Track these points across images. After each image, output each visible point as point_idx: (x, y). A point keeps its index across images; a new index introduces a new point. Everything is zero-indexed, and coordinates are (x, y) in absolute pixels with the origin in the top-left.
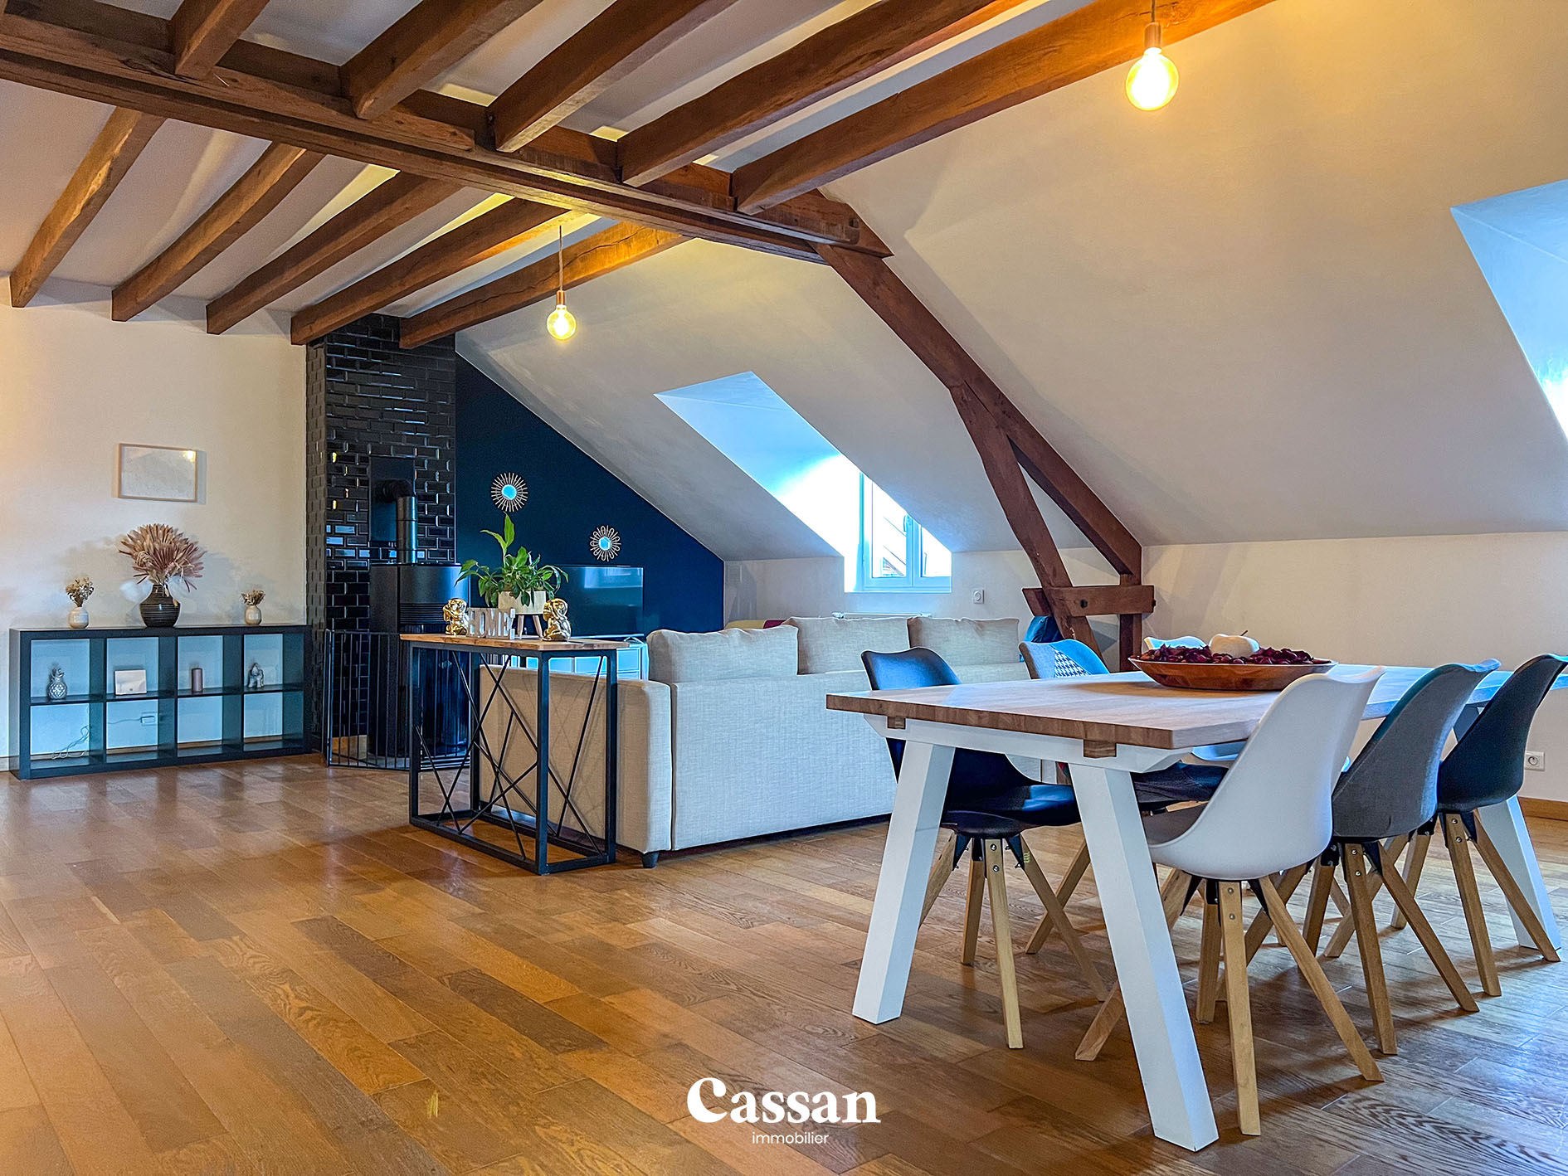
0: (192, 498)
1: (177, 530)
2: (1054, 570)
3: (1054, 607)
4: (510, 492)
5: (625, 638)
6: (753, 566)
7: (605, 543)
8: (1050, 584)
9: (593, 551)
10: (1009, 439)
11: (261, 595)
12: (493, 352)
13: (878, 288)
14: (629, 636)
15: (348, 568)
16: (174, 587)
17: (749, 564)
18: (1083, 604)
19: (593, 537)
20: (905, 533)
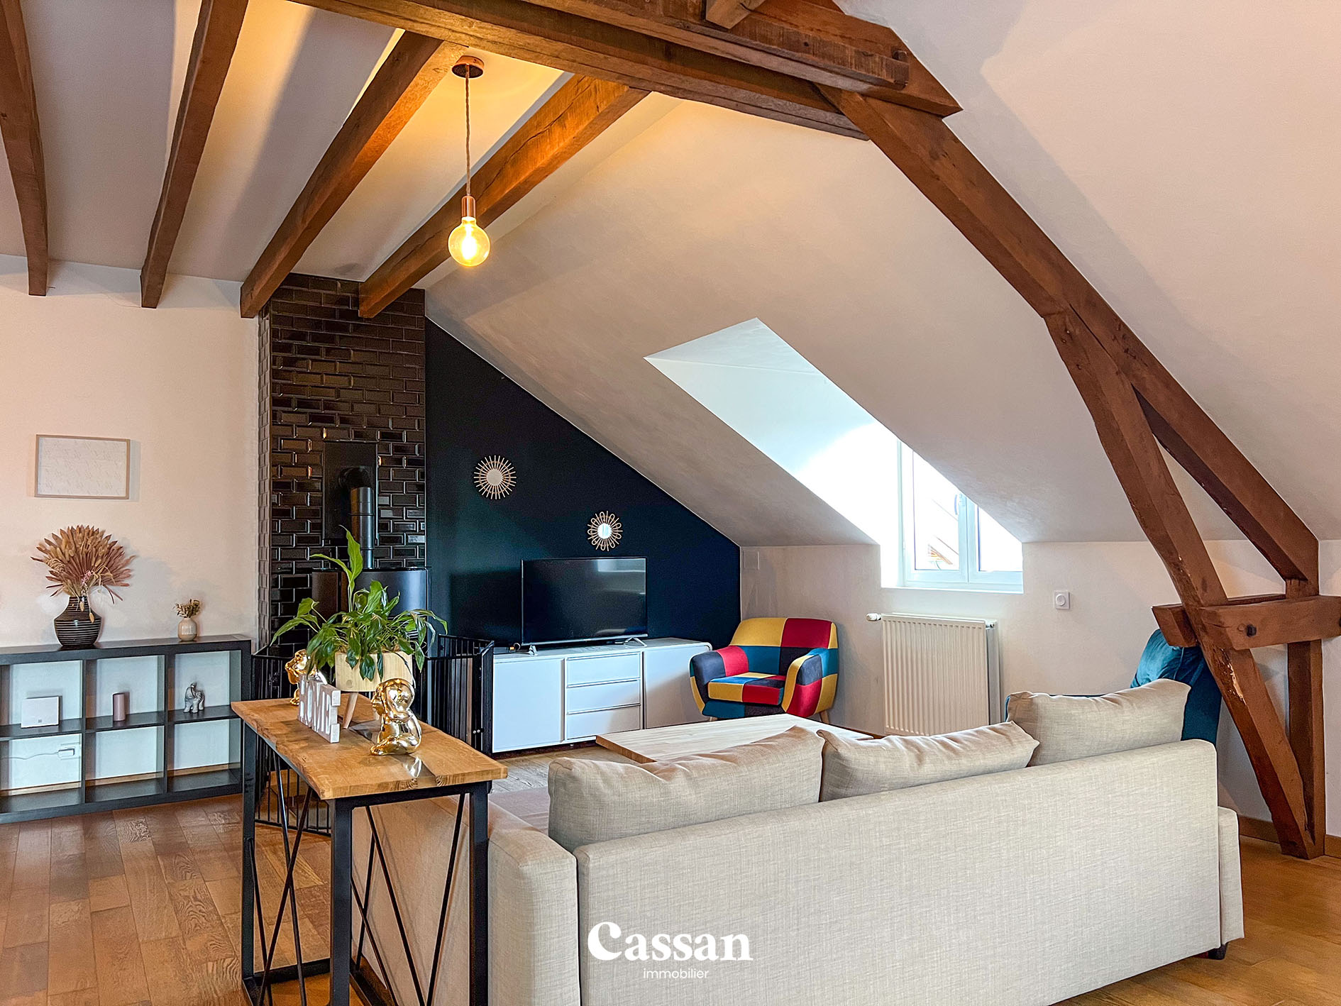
0: (124, 495)
1: (103, 532)
2: (1204, 582)
3: (1202, 634)
4: (495, 477)
5: (626, 639)
6: (773, 553)
7: (604, 531)
8: (1199, 602)
9: (592, 539)
10: (1134, 388)
11: (197, 606)
12: (468, 319)
13: (937, 163)
14: (631, 637)
15: (298, 571)
16: (99, 599)
17: (767, 550)
18: (1250, 631)
19: (591, 524)
20: (957, 517)
